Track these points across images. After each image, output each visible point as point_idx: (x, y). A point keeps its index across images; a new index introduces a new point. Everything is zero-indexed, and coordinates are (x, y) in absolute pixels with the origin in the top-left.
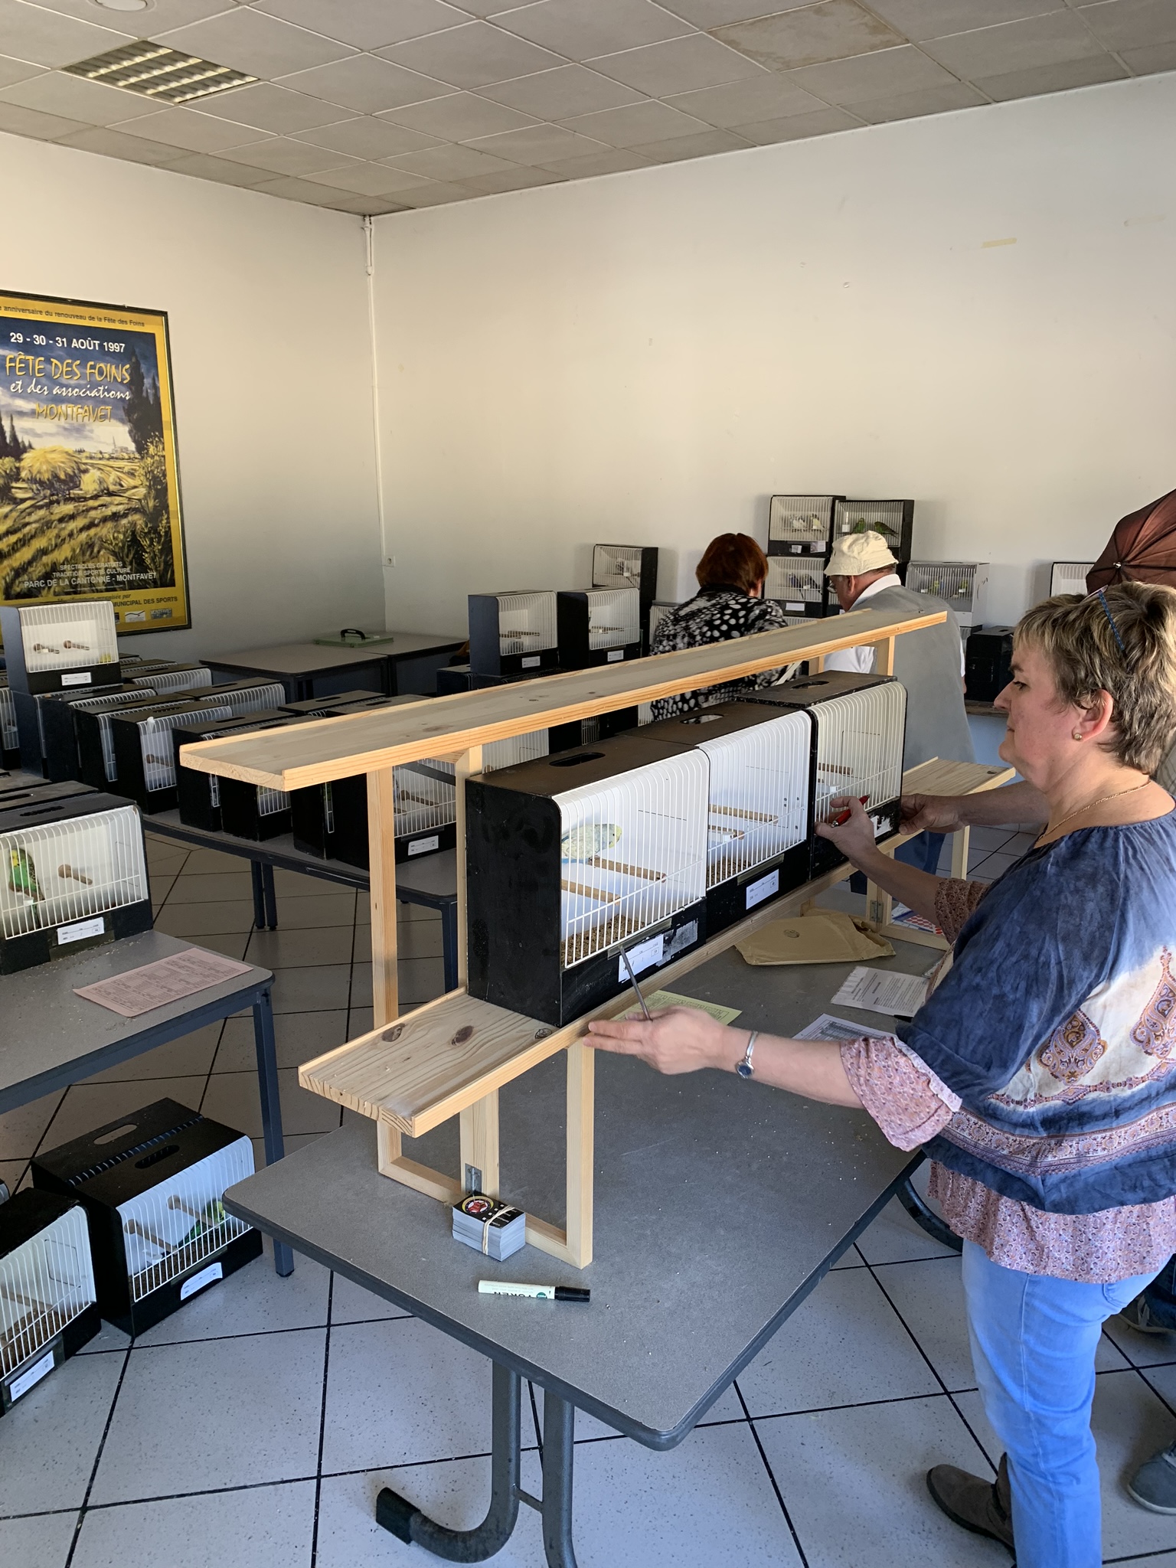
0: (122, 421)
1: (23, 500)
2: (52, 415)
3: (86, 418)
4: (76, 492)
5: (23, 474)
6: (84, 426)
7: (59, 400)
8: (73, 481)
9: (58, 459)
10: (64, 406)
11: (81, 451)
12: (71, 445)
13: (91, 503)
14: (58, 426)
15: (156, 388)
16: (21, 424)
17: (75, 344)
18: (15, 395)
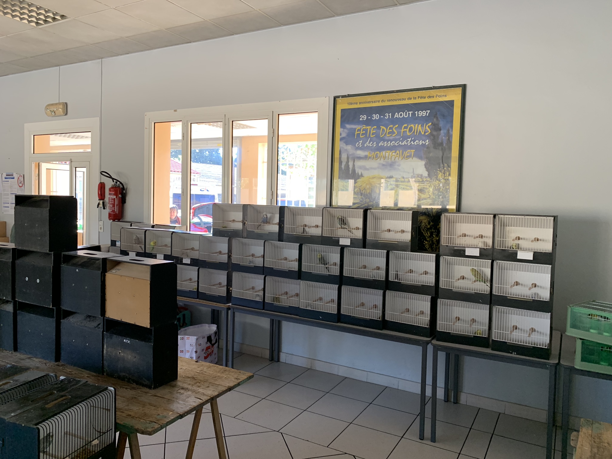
0: (421, 158)
2: (377, 157)
3: (397, 158)
6: (395, 162)
7: (382, 149)
10: (384, 152)
14: (380, 164)
15: (450, 136)
17: (396, 115)
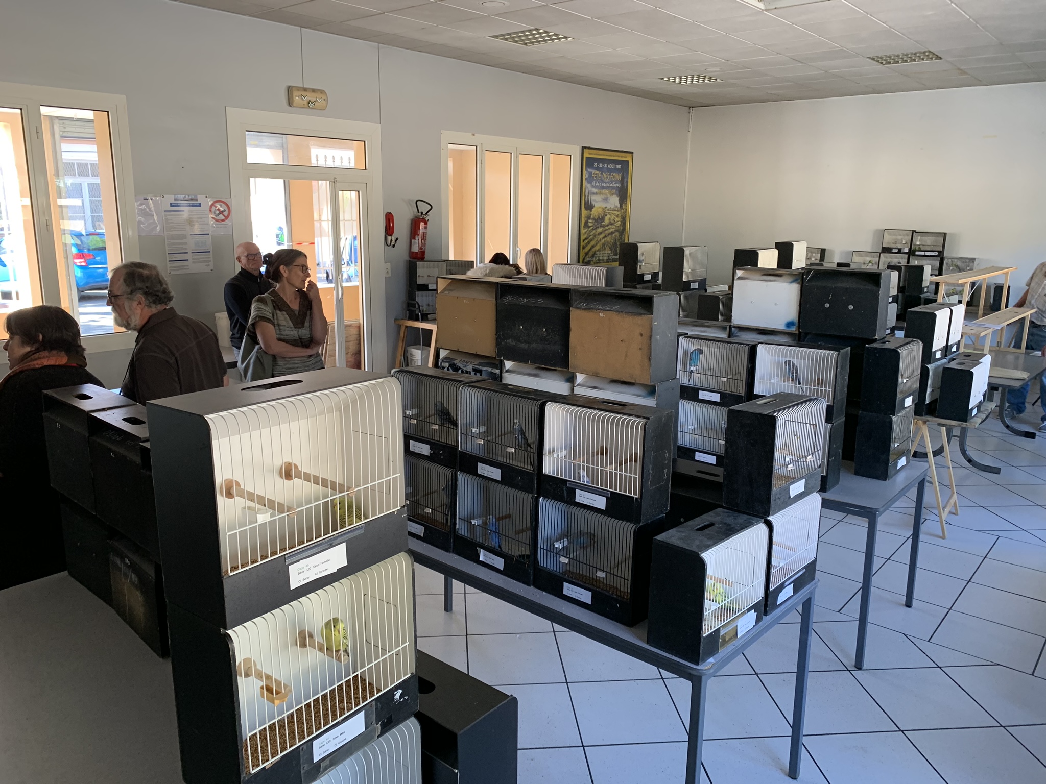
0: (617, 196)
1: (591, 226)
2: (600, 194)
3: (609, 195)
4: (603, 223)
5: (592, 217)
6: (608, 198)
7: (603, 188)
8: (603, 219)
9: (600, 210)
10: (604, 190)
11: (606, 208)
12: (604, 205)
13: (607, 228)
14: (602, 198)
15: (627, 182)
16: (594, 197)
17: (609, 166)
18: (593, 187)
